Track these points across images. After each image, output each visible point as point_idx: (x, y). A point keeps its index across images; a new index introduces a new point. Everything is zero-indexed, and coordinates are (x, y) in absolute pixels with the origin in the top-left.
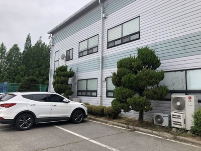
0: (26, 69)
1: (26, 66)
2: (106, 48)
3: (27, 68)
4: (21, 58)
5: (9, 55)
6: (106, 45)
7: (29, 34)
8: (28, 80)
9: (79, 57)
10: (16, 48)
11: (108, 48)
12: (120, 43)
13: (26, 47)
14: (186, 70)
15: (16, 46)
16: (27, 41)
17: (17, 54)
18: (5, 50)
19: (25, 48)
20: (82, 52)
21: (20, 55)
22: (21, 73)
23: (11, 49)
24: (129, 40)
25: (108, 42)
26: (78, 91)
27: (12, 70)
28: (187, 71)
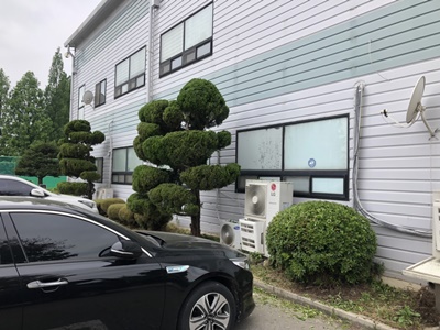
0: (53, 126)
1: (53, 119)
2: (158, 76)
3: (56, 125)
4: (41, 101)
5: (16, 95)
6: (158, 71)
7: (59, 49)
8: (37, 150)
9: (116, 98)
10: (29, 81)
11: (161, 77)
12: (180, 64)
13: (53, 79)
14: (284, 125)
15: (29, 75)
16: (54, 64)
17: (33, 94)
18: (8, 85)
19: (50, 81)
20: (121, 86)
21: (40, 95)
22: (43, 135)
23: (19, 83)
24: (193, 58)
25: (161, 64)
26: (114, 174)
27: (23, 128)
28: (287, 128)
